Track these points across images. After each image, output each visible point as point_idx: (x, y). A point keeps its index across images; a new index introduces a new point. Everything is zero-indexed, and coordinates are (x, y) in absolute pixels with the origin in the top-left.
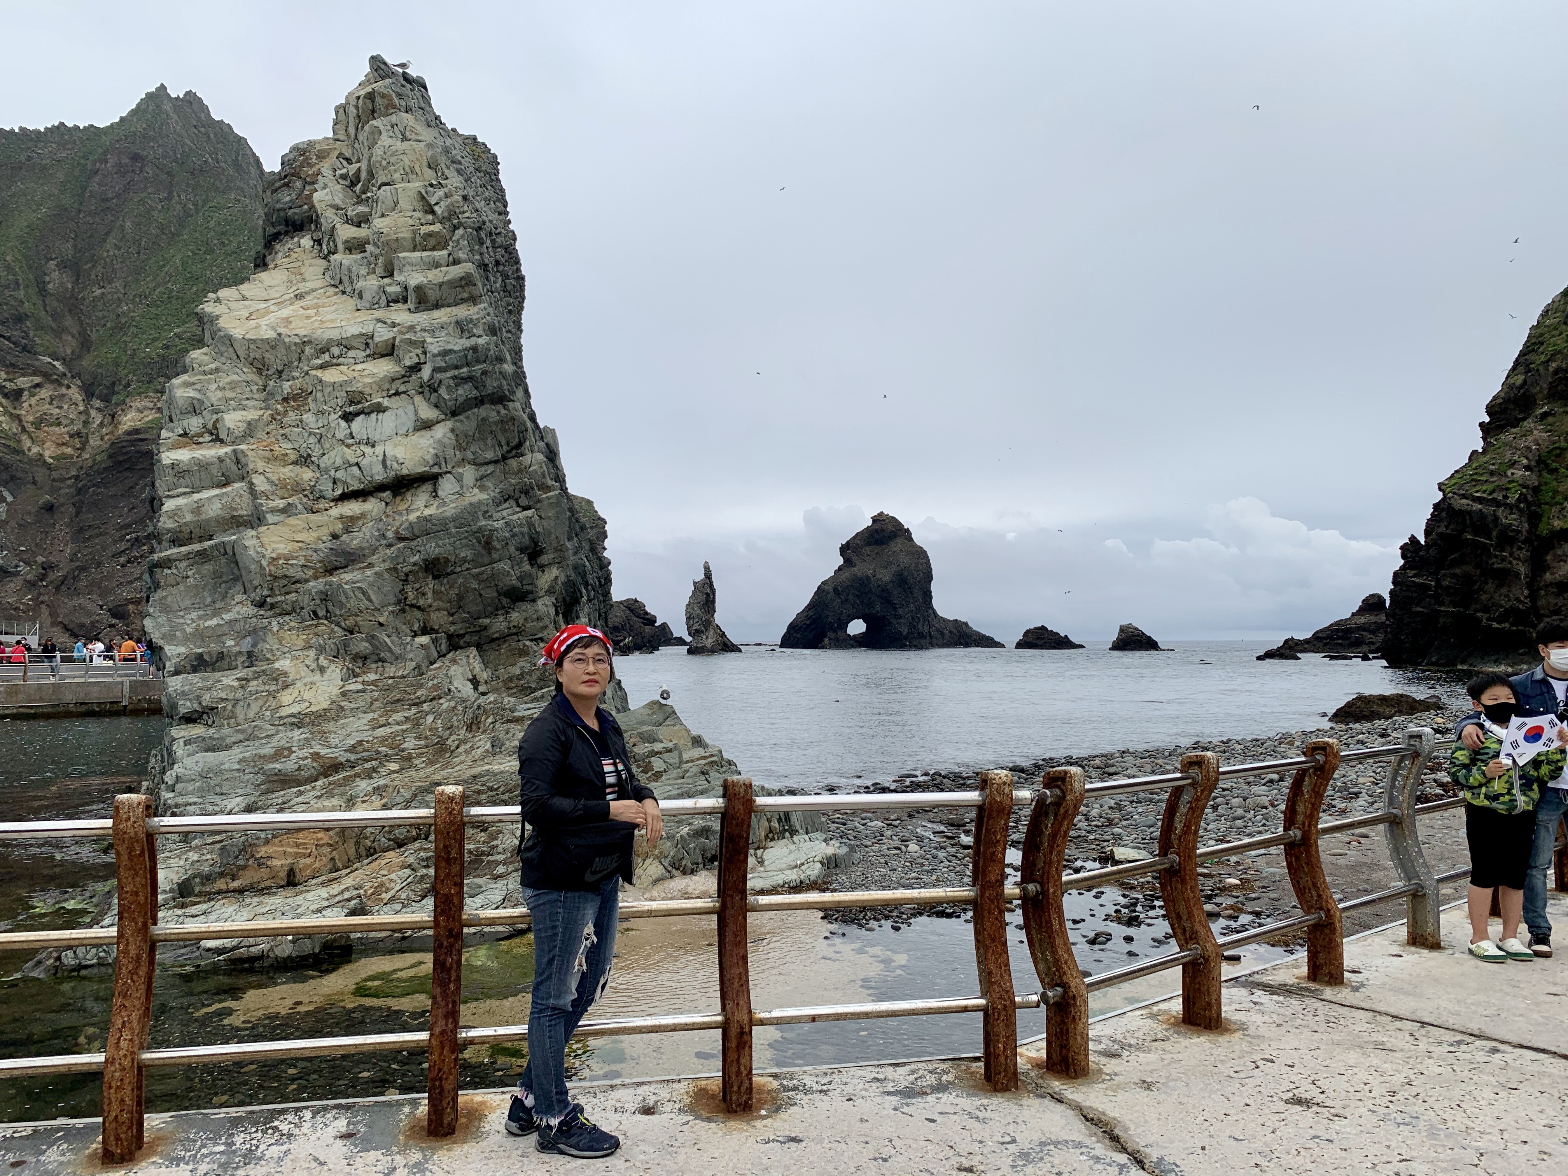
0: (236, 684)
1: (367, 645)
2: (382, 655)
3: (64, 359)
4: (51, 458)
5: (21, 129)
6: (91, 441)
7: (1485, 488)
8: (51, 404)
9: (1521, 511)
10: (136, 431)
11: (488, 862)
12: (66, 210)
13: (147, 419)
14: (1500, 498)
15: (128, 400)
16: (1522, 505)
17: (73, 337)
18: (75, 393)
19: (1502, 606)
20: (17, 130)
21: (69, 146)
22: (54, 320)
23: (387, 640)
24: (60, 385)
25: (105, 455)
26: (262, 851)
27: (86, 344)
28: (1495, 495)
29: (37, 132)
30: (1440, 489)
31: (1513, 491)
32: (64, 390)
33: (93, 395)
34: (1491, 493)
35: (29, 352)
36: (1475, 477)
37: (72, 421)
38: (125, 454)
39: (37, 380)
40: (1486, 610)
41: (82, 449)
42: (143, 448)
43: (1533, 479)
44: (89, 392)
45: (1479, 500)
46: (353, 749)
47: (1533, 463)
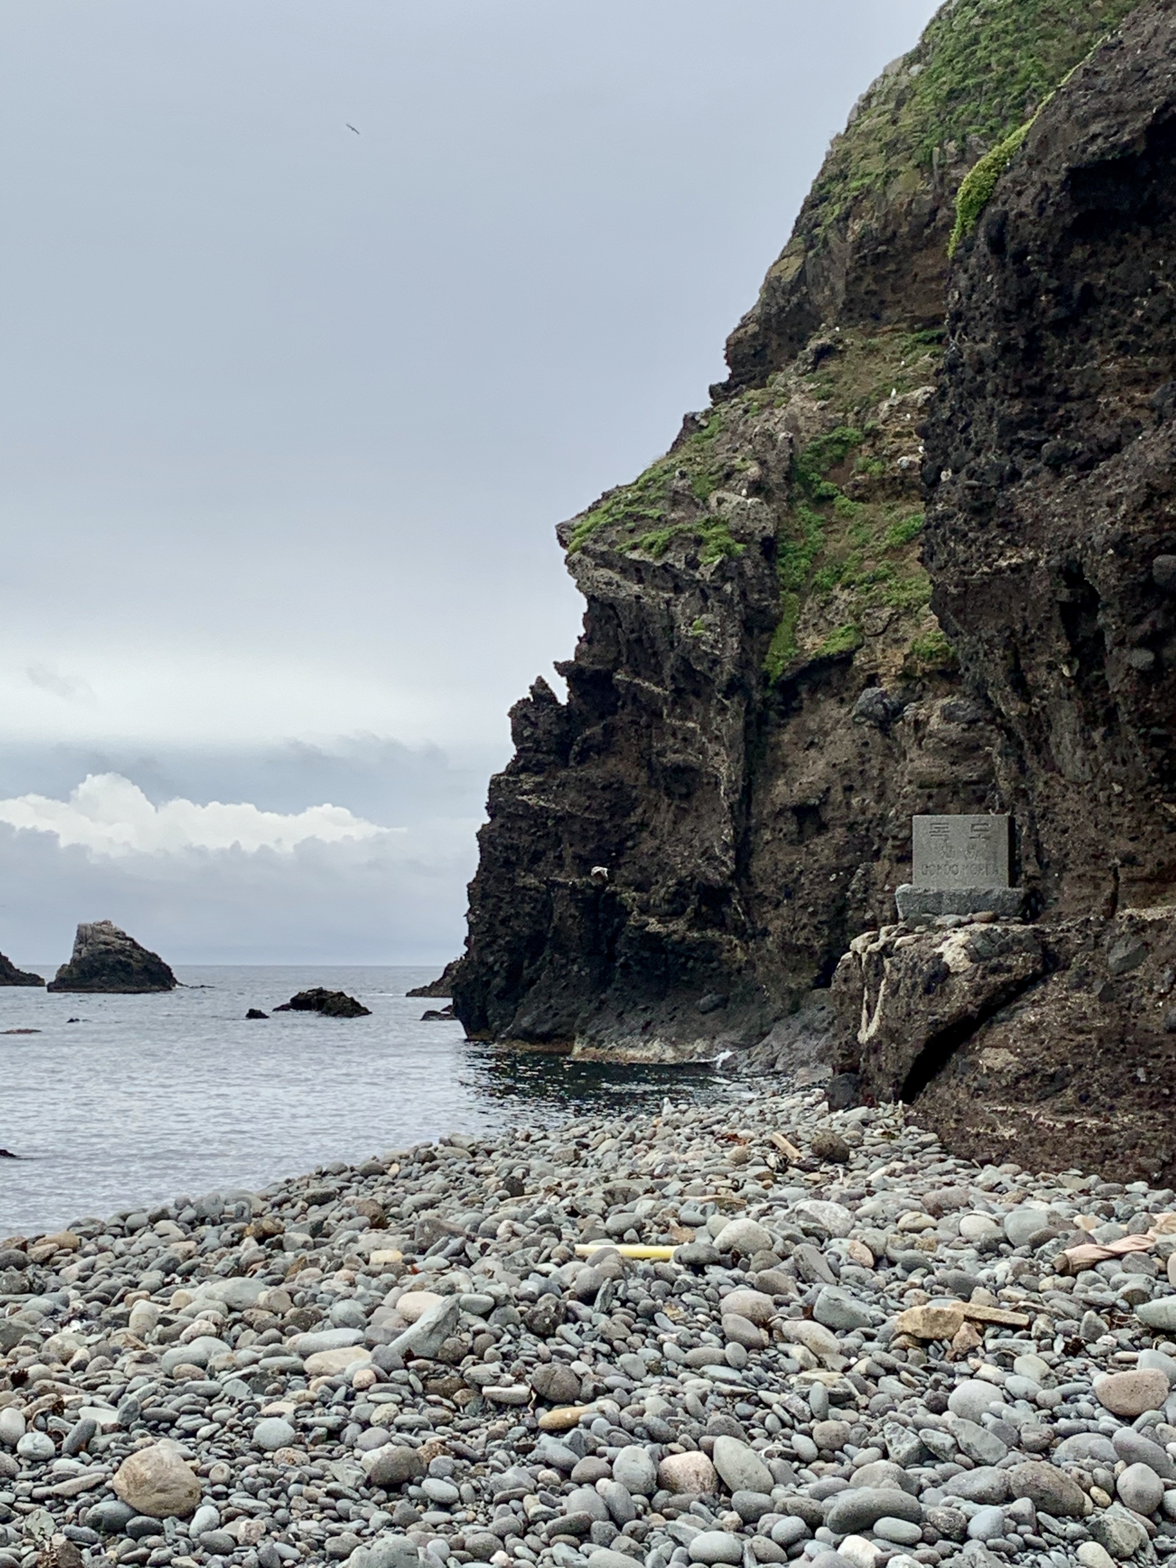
7: (649, 536)
9: (728, 602)
14: (680, 565)
16: (728, 588)
19: (674, 872)
30: (563, 544)
31: (711, 547)
34: (663, 553)
40: (643, 883)
43: (764, 518)
45: (637, 571)
47: (776, 478)
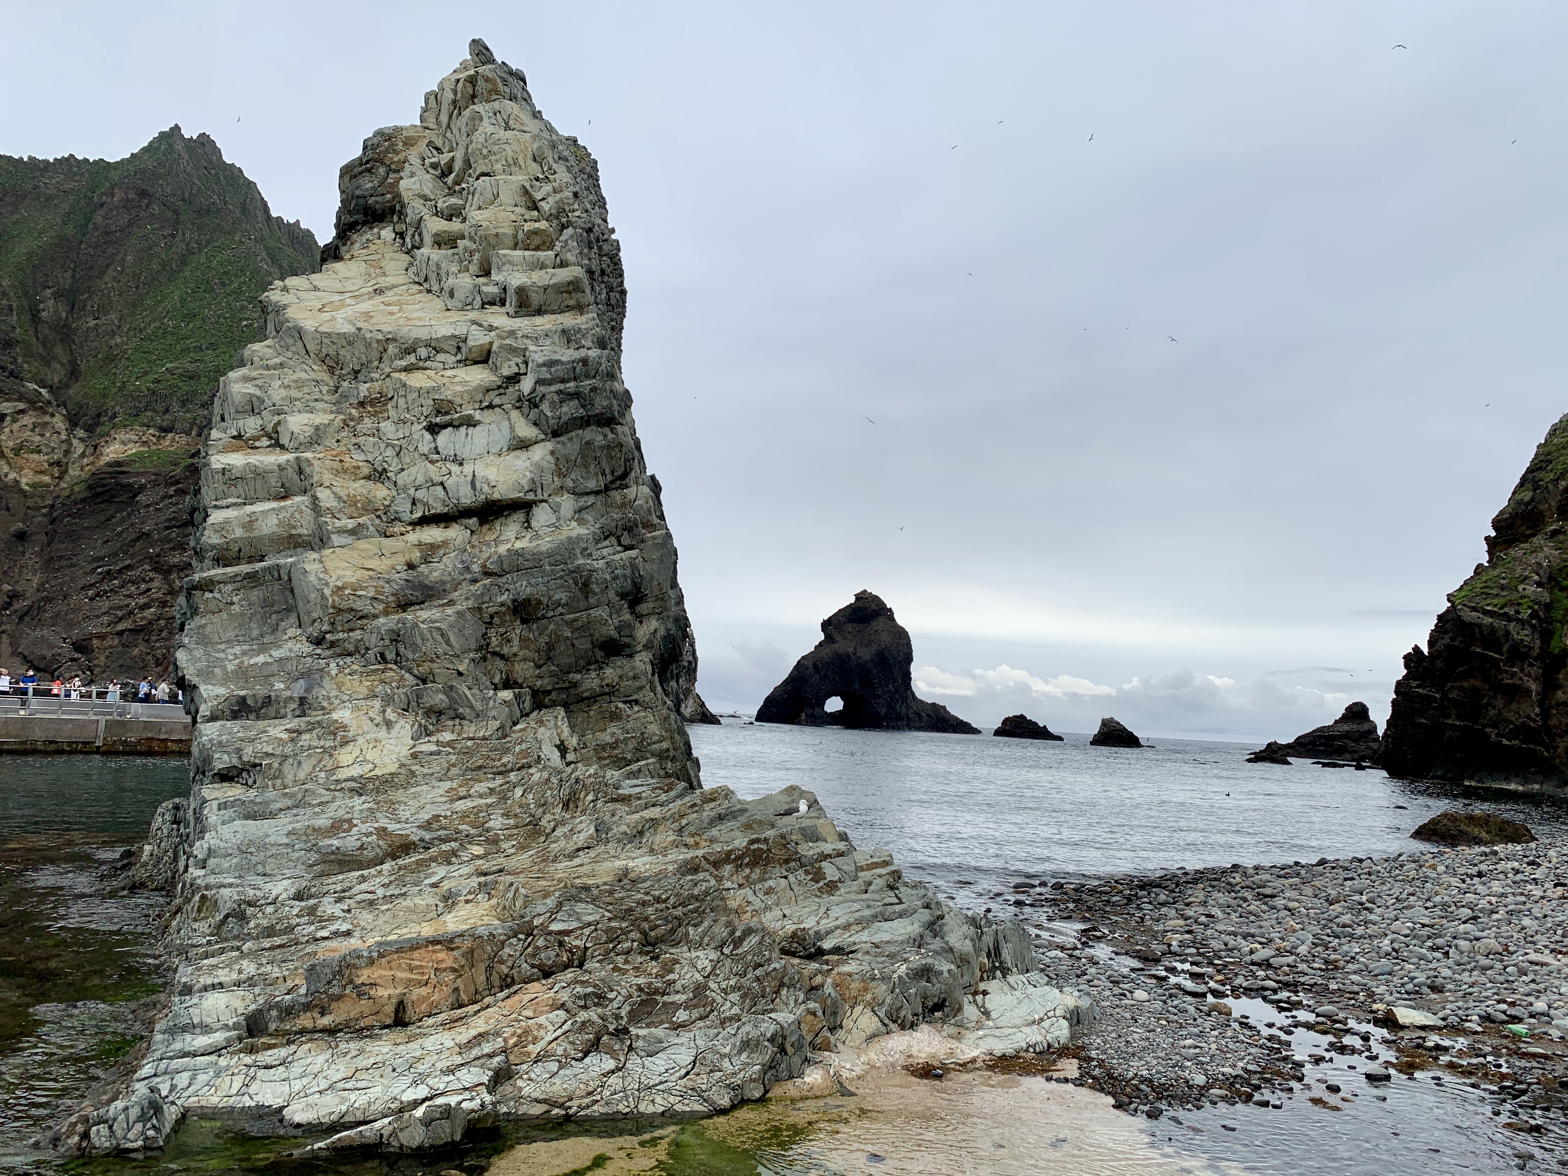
0: (285, 736)
1: (442, 696)
2: (461, 710)
3: (51, 387)
4: (27, 484)
5: (30, 158)
6: (70, 471)
7: (1495, 602)
8: (32, 431)
9: (1533, 627)
10: (118, 463)
11: (665, 1004)
12: (68, 240)
13: (130, 452)
14: (1512, 613)
15: (112, 432)
16: (1534, 622)
17: (63, 365)
18: (59, 422)
19: (1512, 722)
20: (26, 159)
21: (77, 178)
22: (45, 347)
23: (467, 692)
24: (45, 413)
25: (83, 486)
26: (364, 976)
27: (74, 373)
28: (1506, 610)
29: (46, 162)
30: (1449, 600)
31: (1525, 606)
32: (47, 418)
33: (77, 425)
34: (1502, 608)
35: (16, 378)
36: (1486, 590)
37: (53, 449)
38: (103, 485)
39: (21, 406)
40: (1495, 726)
41: (60, 478)
42: (124, 481)
43: (1546, 597)
44: (73, 422)
45: (1490, 614)
46: (427, 826)
47: (1545, 580)
